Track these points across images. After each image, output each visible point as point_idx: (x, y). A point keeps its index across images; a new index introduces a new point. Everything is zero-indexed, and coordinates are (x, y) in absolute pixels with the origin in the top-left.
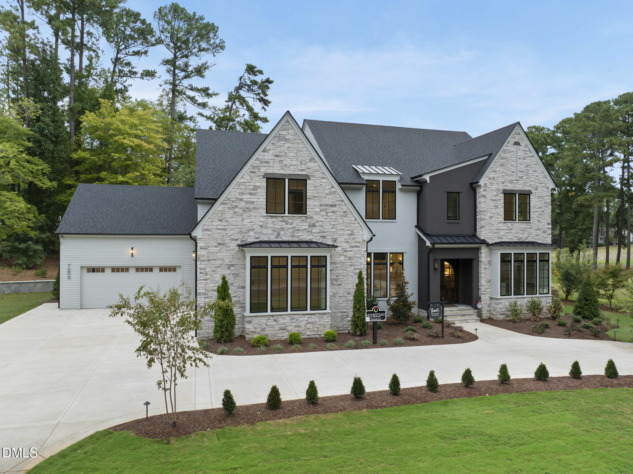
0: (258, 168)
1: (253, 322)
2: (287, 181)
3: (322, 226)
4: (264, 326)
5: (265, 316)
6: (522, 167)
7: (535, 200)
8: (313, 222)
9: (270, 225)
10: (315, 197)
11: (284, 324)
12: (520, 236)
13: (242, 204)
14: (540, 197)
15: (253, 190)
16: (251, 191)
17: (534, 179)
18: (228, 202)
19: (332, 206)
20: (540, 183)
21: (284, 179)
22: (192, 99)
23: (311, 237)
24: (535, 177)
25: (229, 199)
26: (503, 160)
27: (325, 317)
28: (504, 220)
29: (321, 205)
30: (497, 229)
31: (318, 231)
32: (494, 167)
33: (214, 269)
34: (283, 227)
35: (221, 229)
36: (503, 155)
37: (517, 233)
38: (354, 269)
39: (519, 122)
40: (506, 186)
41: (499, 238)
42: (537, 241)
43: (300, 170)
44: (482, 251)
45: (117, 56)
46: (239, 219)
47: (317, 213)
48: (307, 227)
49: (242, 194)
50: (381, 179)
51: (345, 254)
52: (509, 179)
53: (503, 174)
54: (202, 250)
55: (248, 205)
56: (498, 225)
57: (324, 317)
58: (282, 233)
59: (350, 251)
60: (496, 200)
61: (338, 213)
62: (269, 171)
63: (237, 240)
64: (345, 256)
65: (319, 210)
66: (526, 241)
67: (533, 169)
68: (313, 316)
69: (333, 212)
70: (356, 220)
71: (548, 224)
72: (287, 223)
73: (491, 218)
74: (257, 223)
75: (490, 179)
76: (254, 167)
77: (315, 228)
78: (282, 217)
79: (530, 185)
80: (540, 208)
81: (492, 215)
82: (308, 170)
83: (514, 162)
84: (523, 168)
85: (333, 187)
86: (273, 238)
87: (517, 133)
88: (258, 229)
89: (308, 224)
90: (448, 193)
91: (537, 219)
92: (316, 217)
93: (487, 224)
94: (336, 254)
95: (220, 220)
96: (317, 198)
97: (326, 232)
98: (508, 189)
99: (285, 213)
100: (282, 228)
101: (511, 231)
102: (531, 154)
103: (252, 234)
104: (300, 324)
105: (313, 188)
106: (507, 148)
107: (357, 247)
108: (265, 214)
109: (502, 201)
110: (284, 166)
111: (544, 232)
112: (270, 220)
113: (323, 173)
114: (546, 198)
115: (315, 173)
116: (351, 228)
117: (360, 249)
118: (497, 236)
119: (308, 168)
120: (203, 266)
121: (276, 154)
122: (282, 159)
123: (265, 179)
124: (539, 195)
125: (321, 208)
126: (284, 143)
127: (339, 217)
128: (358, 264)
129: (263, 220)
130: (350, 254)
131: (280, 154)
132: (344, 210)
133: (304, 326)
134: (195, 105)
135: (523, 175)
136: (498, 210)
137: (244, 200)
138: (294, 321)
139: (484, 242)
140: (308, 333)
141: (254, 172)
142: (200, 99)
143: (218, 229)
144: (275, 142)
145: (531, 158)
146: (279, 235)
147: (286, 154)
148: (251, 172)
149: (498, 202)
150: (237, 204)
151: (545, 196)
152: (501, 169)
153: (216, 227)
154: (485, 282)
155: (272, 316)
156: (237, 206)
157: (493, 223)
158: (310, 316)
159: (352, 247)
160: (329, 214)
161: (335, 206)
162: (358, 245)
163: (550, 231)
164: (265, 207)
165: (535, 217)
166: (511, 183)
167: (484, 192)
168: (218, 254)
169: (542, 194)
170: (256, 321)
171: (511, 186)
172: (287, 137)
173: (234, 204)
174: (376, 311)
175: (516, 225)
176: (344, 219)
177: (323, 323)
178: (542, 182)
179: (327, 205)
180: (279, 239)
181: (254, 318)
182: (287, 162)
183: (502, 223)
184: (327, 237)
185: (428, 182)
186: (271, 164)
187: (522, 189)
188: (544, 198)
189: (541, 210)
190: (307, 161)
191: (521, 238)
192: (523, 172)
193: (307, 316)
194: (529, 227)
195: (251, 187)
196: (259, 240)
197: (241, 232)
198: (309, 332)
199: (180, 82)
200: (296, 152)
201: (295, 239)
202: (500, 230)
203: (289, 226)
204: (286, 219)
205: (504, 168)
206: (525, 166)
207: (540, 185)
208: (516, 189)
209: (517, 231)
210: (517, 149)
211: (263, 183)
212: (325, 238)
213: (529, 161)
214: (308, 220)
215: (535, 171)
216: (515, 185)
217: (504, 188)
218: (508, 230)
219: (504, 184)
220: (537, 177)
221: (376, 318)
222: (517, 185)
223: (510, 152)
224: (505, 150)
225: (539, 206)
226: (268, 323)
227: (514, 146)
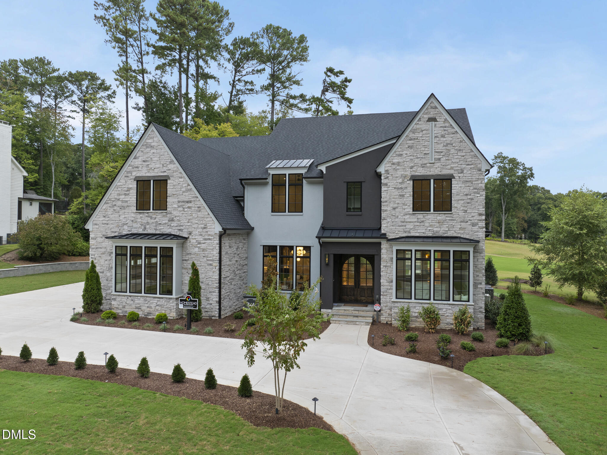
0: (130, 172)
1: (117, 299)
2: (152, 182)
3: (179, 221)
4: (124, 304)
5: (125, 296)
7: (460, 185)
8: (172, 217)
9: (139, 220)
10: (174, 194)
11: (139, 304)
12: (435, 229)
13: (119, 203)
14: (467, 181)
15: (127, 191)
16: (126, 192)
17: (458, 160)
18: (109, 202)
19: (187, 202)
20: (468, 165)
21: (150, 181)
22: (296, 106)
23: (171, 230)
24: (460, 157)
25: (109, 200)
26: (412, 142)
27: (171, 301)
28: (413, 211)
29: (179, 202)
30: (403, 222)
31: (176, 225)
32: (400, 150)
33: (100, 255)
34: (149, 221)
35: (105, 224)
36: (411, 135)
37: (431, 226)
38: (207, 260)
39: (432, 94)
40: (416, 171)
41: (406, 232)
42: (462, 236)
43: (162, 172)
44: (382, 247)
45: (234, 78)
46: (117, 215)
47: (175, 209)
48: (167, 222)
49: (119, 195)
50: (287, 172)
51: (199, 246)
52: (421, 162)
53: (412, 157)
54: (92, 240)
55: (123, 204)
56: (404, 217)
58: (148, 227)
59: (204, 243)
60: (401, 188)
61: (193, 209)
62: (138, 175)
63: (116, 232)
64: (199, 247)
65: (176, 206)
66: (445, 235)
67: (456, 148)
68: (161, 300)
69: (189, 207)
70: (209, 214)
71: (480, 215)
72: (151, 218)
73: (394, 209)
74: (130, 219)
75: (393, 164)
76: (128, 172)
77: (173, 222)
78: (148, 213)
79: (452, 168)
80: (467, 195)
81: (396, 205)
83: (427, 143)
84: (440, 148)
85: (189, 185)
86: (141, 231)
87: (432, 108)
88: (130, 224)
89: (168, 219)
90: (348, 183)
91: (462, 208)
92: (175, 213)
93: (390, 216)
94: (191, 245)
95: (104, 217)
96: (175, 196)
97: (182, 226)
98: (419, 174)
99: (150, 210)
100: (147, 222)
101: (422, 224)
102: (451, 130)
103: (125, 227)
104: (151, 305)
105: (172, 187)
106: (418, 126)
107: (210, 239)
108: (135, 211)
109: (410, 189)
110: (150, 170)
111: (474, 225)
112: (139, 216)
113: (181, 173)
114: (476, 182)
115: (174, 173)
116: (204, 222)
117: (212, 241)
118: (402, 230)
119: (168, 170)
120: (93, 253)
121: (144, 160)
122: (148, 163)
123: (136, 182)
124: (465, 179)
125: (178, 204)
126: (150, 149)
127: (194, 212)
128: (210, 255)
129: (133, 215)
130: (203, 246)
131: (147, 159)
132: (198, 206)
133: (154, 307)
134: (300, 111)
135: (441, 157)
136: (405, 200)
137: (120, 199)
138: (146, 302)
139: (384, 236)
140: (156, 313)
141: (128, 177)
142: (302, 106)
143: (103, 224)
144: (143, 150)
145: (452, 135)
146: (145, 228)
147: (151, 159)
148: (125, 177)
149: (405, 191)
150: (115, 203)
151: (474, 180)
152: (409, 152)
153: (101, 222)
154: (386, 281)
155: (130, 296)
156: (115, 205)
157: (397, 214)
158: (159, 299)
159: (205, 239)
160: (186, 210)
161: (190, 202)
162: (210, 237)
163: (483, 224)
164: (135, 204)
165: (459, 206)
166: (423, 167)
168: (103, 244)
169: (470, 178)
170: (119, 299)
171: (424, 171)
172: (153, 144)
173: (114, 203)
174: (188, 299)
175: (429, 216)
176: (198, 213)
177: (170, 306)
178: (470, 163)
179: (183, 202)
180: (145, 232)
181: (118, 297)
182: (152, 166)
183: (410, 214)
184: (184, 231)
185: (325, 172)
186: (140, 169)
187: (440, 173)
188: (474, 183)
189: (469, 197)
190: (168, 163)
191: (437, 232)
192: (442, 152)
193: (156, 299)
194: (448, 218)
195: (126, 189)
196: (131, 232)
197: (118, 226)
200: (159, 156)
201: (158, 232)
202: (407, 222)
203: (153, 221)
204: (150, 214)
205: (413, 150)
206: (444, 146)
207: (467, 166)
208: (431, 173)
209: (431, 224)
210: (432, 127)
211: (134, 185)
212: (182, 231)
213: (451, 139)
214: (168, 215)
215: (460, 150)
216: (429, 169)
217: (413, 173)
218: (418, 222)
219: (413, 169)
220: (463, 158)
221: (188, 306)
222: (431, 169)
223: (422, 131)
224: (414, 129)
225: (465, 193)
226: (127, 302)
227: (428, 123)
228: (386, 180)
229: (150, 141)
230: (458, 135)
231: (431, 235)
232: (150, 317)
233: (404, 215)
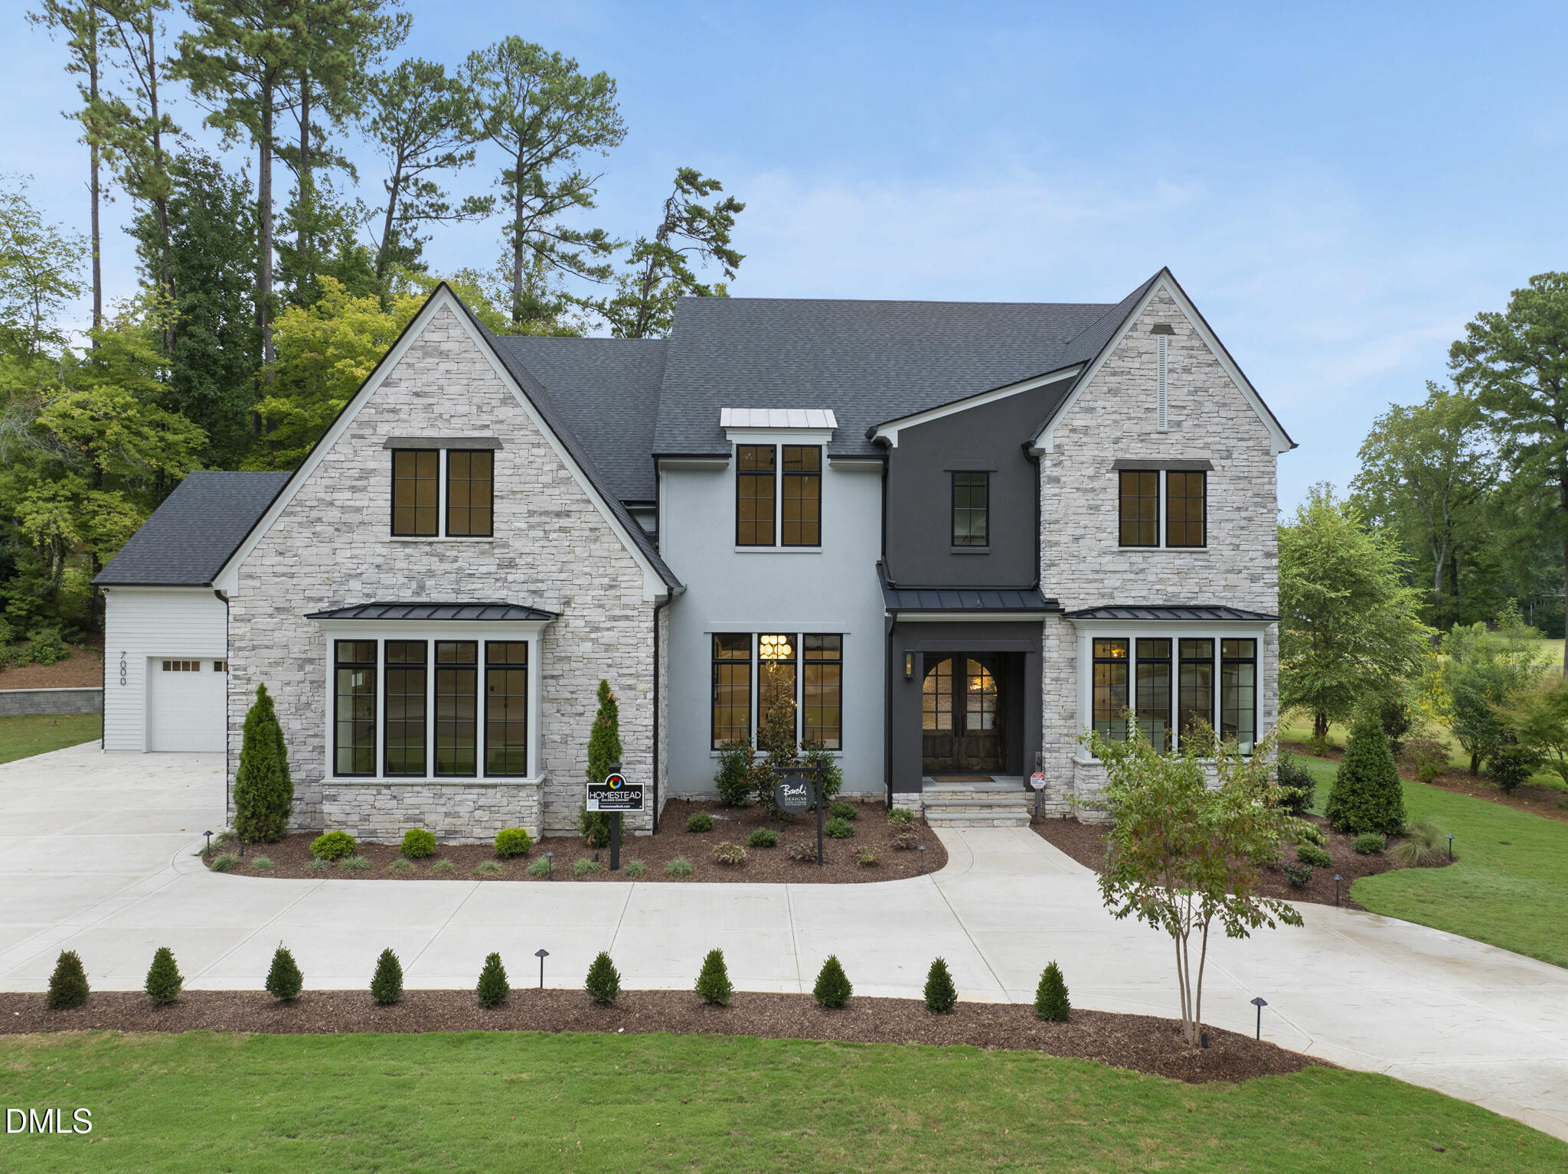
0: (372, 425)
1: (340, 798)
2: (443, 454)
3: (532, 566)
4: (366, 810)
5: (369, 785)
6: (1181, 396)
7: (1224, 487)
8: (511, 555)
9: (401, 565)
10: (514, 492)
11: (417, 806)
12: (1170, 589)
13: (333, 514)
14: (1239, 478)
15: (360, 478)
16: (355, 483)
17: (1219, 429)
18: (299, 509)
19: (558, 515)
20: (1242, 439)
21: (437, 451)
22: (572, 261)
23: (505, 592)
24: (1224, 421)
25: (300, 503)
26: (1118, 379)
27: (523, 794)
28: (1120, 545)
29: (531, 513)
30: (1097, 572)
31: (521, 578)
32: (1089, 397)
33: (267, 669)
34: (433, 567)
35: (283, 575)
36: (1116, 363)
37: (1160, 581)
38: (620, 675)
39: (1166, 269)
40: (1126, 451)
41: (1103, 596)
42: (1229, 605)
43: (476, 428)
44: (1047, 631)
45: (398, 172)
46: (325, 549)
47: (519, 533)
48: (493, 569)
49: (332, 489)
50: (779, 441)
51: (593, 636)
52: (1137, 429)
53: (1116, 417)
54: (238, 624)
55: (347, 516)
56: (1099, 560)
57: (521, 794)
58: (430, 583)
59: (608, 629)
60: (1093, 490)
61: (577, 533)
62: (397, 433)
63: (320, 599)
64: (594, 641)
65: (524, 526)
66: (1193, 603)
67: (1216, 399)
68: (491, 792)
69: (562, 530)
70: (624, 549)
71: (1269, 555)
72: (442, 558)
73: (1077, 539)
74: (370, 560)
75: (1074, 431)
76: (361, 424)
77: (514, 571)
78: (431, 544)
79: (1206, 446)
80: (1239, 509)
81: (1079, 532)
82: (498, 426)
83: (1151, 383)
84: (1182, 398)
85: (562, 467)
86: (407, 596)
87: (1161, 301)
88: (371, 574)
89: (497, 561)
90: (954, 473)
91: (1228, 541)
92: (518, 544)
93: (1065, 556)
94: (569, 636)
95: (281, 554)
96: (519, 496)
97: (542, 581)
98: (1133, 457)
99: (437, 535)
101: (1141, 576)
102: (1204, 357)
103: (355, 585)
104: (458, 809)
105: (510, 472)
106: (1131, 343)
107: (627, 618)
108: (389, 538)
109: (1113, 493)
110: (435, 419)
111: (1254, 579)
112: (400, 552)
113: (537, 432)
114: (1259, 481)
115: (516, 433)
116: (610, 571)
117: (636, 624)
118: (1096, 591)
119: (496, 422)
120: (241, 662)
121: (415, 390)
122: (431, 401)
123: (389, 453)
124: (1235, 472)
125: (531, 520)
126: (437, 361)
127: (577, 543)
128: (628, 662)
129: (380, 550)
130: (606, 637)
131: (427, 389)
132: (590, 525)
133: (468, 815)
134: (581, 274)
135: (1184, 418)
136: (1101, 517)
137: (337, 503)
138: (443, 801)
139: (1053, 606)
140: (478, 832)
141: (362, 437)
142: (590, 260)
143: (275, 575)
144: (414, 361)
145: (1208, 369)
146: (422, 588)
147: (441, 388)
148: (354, 436)
149: (1101, 496)
150: (320, 514)
151: (1255, 474)
152: (1111, 402)
153: (270, 569)
154: (1057, 716)
155: (388, 786)
156: (319, 520)
157: (1083, 553)
158: (483, 791)
159: (614, 618)
160: (553, 536)
161: (568, 514)
162: (629, 613)
163: (1273, 577)
164: (388, 519)
165: (1222, 535)
166: (1142, 441)
167: (1053, 469)
168: (276, 634)
169: (1246, 469)
170: (347, 795)
171: (1144, 450)
172: (444, 347)
173: (314, 514)
174: (615, 784)
175: (1157, 558)
176: (593, 547)
177: (518, 808)
178: (1246, 436)
179: (546, 513)
180: (423, 599)
181: (344, 790)
182: (445, 408)
183: (1113, 553)
184: (546, 594)
185: (895, 445)
186: (402, 416)
187: (1180, 457)
188: (1254, 481)
189: (1244, 514)
190: (495, 403)
191: (1175, 595)
192: (1184, 407)
193: (475, 791)
194: (1200, 563)
195: (355, 473)
196: (373, 600)
197: (329, 582)
198: (479, 830)
199: (531, 222)
200: (465, 382)
201: (464, 599)
202: (1105, 572)
203: (447, 566)
204: (440, 548)
205: (1118, 399)
206: (1190, 393)
207: (1240, 443)
208: (1159, 457)
209: (1161, 576)
210: (1162, 345)
211: (384, 462)
212: (541, 596)
213: (1203, 377)
214: (496, 551)
215: (1224, 405)
216: (1155, 446)
217: (1121, 455)
218: (1131, 572)
219: (1120, 445)
220: (1230, 423)
221: (614, 803)
222: (1161, 447)
223: (1140, 354)
224: (1123, 350)
225: (1235, 505)
226: (377, 804)
227: (1154, 336)
228: (1057, 469)
229: (436, 337)
230: (1220, 369)
231: (1161, 602)
232: (452, 843)
233: (1100, 555)
